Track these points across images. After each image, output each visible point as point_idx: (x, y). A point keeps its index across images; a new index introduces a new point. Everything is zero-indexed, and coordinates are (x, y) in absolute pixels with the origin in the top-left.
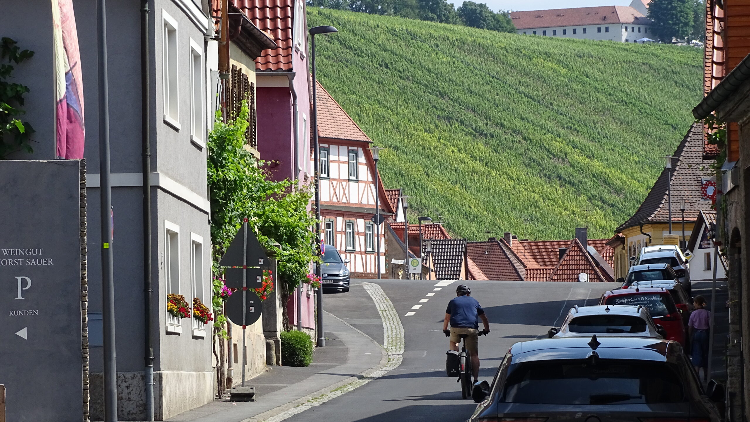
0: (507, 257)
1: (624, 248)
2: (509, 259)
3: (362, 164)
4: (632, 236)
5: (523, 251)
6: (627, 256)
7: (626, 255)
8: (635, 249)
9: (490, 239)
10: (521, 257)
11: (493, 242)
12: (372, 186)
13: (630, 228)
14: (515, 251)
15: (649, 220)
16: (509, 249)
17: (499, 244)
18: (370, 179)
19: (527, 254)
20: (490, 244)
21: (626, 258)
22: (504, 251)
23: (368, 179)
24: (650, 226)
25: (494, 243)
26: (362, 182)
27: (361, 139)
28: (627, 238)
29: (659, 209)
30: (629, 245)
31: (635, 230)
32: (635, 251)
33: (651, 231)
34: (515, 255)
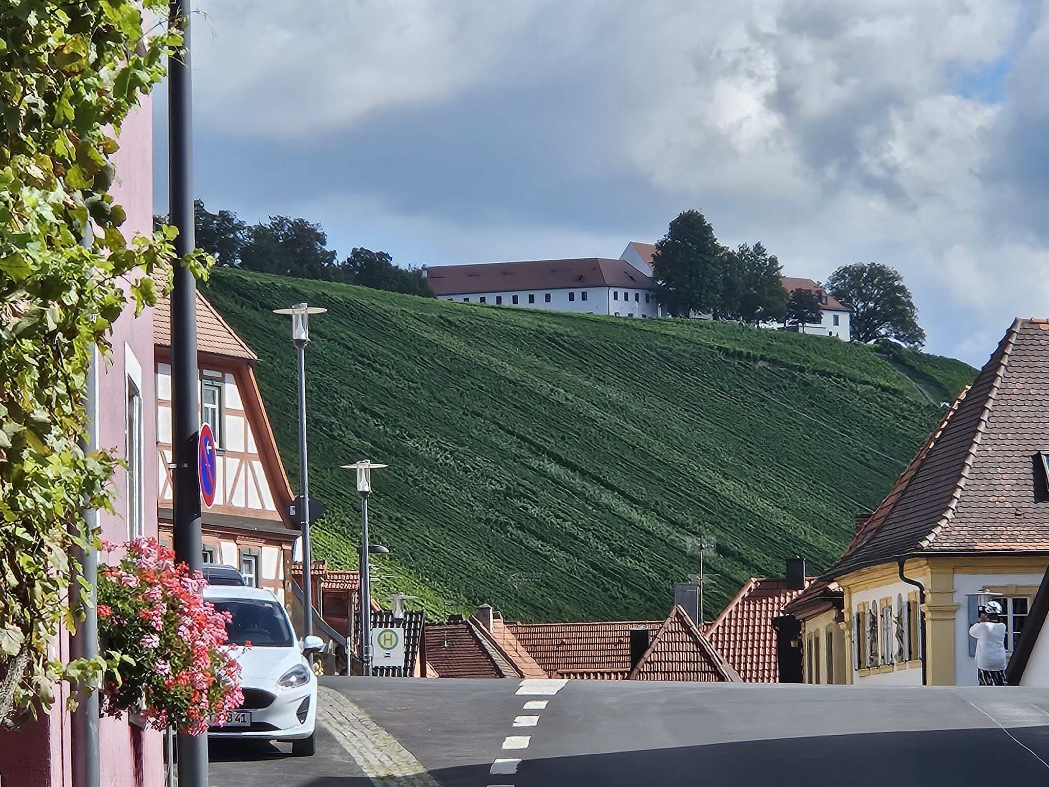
0: (485, 652)
1: (840, 618)
2: (489, 656)
3: (234, 412)
4: (866, 588)
5: (514, 642)
6: (850, 636)
7: (847, 633)
8: (874, 618)
9: (452, 617)
10: (511, 654)
11: (458, 623)
12: (258, 465)
13: (865, 570)
14: (499, 642)
15: (922, 549)
16: (488, 637)
17: (469, 627)
18: (253, 449)
19: (520, 648)
20: (454, 627)
21: (847, 641)
22: (479, 642)
23: (246, 448)
24: (923, 562)
25: (461, 626)
26: (234, 455)
27: (232, 353)
28: (850, 594)
29: (944, 523)
30: (855, 611)
31: (877, 575)
32: (874, 623)
33: (925, 574)
34: (500, 650)
